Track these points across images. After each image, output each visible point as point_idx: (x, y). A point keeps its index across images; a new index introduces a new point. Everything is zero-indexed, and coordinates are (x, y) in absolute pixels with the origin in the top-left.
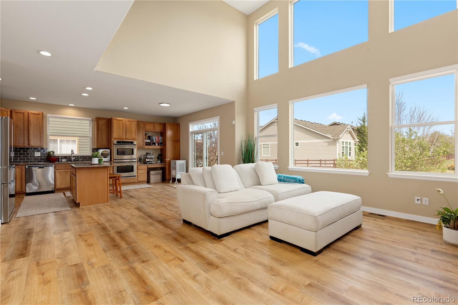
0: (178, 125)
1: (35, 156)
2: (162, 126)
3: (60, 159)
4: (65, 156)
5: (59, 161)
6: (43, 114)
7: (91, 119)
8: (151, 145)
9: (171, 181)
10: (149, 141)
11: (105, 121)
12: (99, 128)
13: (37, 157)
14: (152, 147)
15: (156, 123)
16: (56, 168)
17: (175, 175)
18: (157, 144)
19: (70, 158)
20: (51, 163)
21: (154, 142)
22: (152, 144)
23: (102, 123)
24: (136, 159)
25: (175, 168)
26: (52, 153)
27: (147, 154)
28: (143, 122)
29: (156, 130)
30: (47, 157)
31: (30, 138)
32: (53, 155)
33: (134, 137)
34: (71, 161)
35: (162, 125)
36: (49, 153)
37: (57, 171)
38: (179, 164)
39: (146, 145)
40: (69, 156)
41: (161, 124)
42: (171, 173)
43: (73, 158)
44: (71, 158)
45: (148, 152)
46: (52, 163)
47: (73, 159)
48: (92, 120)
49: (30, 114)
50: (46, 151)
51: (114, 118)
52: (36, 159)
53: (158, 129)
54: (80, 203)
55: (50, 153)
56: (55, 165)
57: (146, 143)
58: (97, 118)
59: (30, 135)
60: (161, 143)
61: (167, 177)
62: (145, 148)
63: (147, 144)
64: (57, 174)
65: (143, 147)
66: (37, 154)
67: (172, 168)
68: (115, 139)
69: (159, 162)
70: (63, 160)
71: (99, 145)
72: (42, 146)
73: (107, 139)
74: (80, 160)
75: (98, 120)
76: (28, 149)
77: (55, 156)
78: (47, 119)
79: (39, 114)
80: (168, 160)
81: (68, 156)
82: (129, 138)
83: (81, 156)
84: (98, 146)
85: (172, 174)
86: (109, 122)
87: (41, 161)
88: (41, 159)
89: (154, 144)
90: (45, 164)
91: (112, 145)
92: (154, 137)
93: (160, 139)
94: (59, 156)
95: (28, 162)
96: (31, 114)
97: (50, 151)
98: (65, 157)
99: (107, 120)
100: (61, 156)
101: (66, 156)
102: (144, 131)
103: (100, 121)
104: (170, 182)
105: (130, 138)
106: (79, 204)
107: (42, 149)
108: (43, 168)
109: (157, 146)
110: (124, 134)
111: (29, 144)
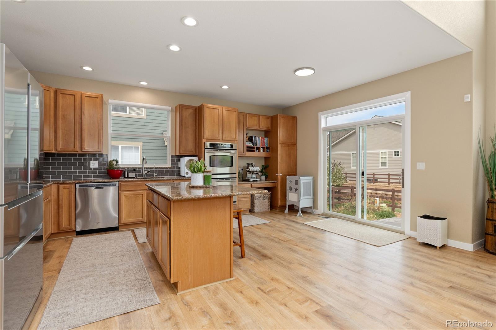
0: (294, 119)
1: (91, 167)
2: (269, 121)
3: (126, 173)
4: (133, 168)
5: (124, 177)
6: (102, 97)
7: (170, 108)
8: (253, 151)
9: (287, 211)
10: (250, 144)
11: (191, 111)
12: (183, 121)
13: (94, 169)
14: (255, 154)
15: (262, 115)
16: (122, 189)
17: (296, 200)
18: (262, 150)
19: (139, 172)
20: (114, 180)
21: (258, 146)
22: (255, 149)
23: (188, 113)
24: (236, 174)
25: (296, 190)
26: (115, 163)
27: (248, 165)
28: (244, 113)
29: (261, 127)
30: (107, 169)
31: (83, 137)
32: (116, 165)
33: (235, 137)
34: (142, 175)
35: (269, 119)
36: (111, 162)
37: (123, 194)
38: (303, 183)
39: (248, 151)
40: (139, 168)
41: (268, 117)
42: (287, 198)
43: (145, 171)
44: (142, 171)
45: (250, 162)
46: (116, 180)
47: (144, 173)
48: (172, 111)
49: (83, 97)
50: (106, 159)
51: (206, 105)
52: (93, 172)
53: (264, 124)
54: (177, 283)
55: (112, 164)
56: (120, 182)
57: (248, 147)
58: (180, 105)
59: (83, 132)
60: (267, 148)
61: (279, 203)
62: (246, 155)
63: (250, 149)
64: (123, 199)
65: (244, 154)
66: (94, 164)
67: (288, 189)
68: (208, 140)
69: (263, 178)
70: (131, 175)
71: (183, 149)
72: (101, 152)
73: (194, 140)
74: (155, 174)
75: (181, 108)
76: (81, 155)
77: (120, 168)
78: (108, 106)
79: (98, 98)
80: (281, 175)
81: (137, 168)
82: (226, 139)
83: (156, 168)
84: (181, 152)
85: (290, 200)
86: (198, 112)
87: (100, 176)
88: (99, 172)
89: (258, 149)
90: (106, 181)
91: (203, 149)
92: (257, 139)
93: (265, 141)
94: (124, 168)
95: (81, 177)
96: (86, 96)
97: (112, 159)
98: (134, 170)
99: (194, 109)
100: (128, 168)
101: (135, 168)
102: (245, 128)
103: (183, 110)
104: (285, 212)
105: (228, 139)
106: (175, 284)
107: (101, 155)
108: (103, 188)
109: (262, 153)
110: (220, 132)
111: (81, 148)
